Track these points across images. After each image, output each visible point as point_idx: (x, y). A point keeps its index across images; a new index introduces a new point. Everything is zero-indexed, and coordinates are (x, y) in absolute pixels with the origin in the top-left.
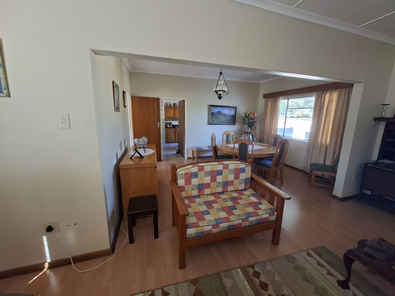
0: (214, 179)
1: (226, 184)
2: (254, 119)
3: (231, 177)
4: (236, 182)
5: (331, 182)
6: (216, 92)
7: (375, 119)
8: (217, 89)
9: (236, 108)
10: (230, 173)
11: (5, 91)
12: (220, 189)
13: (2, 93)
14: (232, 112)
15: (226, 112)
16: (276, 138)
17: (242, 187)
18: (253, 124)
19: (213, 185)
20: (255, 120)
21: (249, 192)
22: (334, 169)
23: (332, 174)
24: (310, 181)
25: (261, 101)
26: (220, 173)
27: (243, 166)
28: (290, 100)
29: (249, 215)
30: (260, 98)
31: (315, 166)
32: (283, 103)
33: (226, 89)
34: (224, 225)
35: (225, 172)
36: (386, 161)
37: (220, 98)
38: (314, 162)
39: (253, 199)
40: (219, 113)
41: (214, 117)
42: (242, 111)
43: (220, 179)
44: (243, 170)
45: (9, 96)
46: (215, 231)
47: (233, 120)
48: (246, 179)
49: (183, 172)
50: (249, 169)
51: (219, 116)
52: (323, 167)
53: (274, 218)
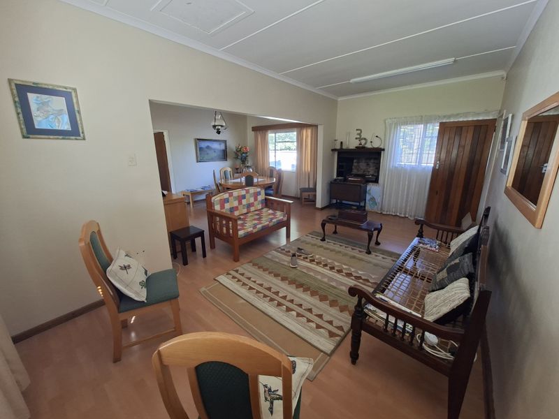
0: (240, 203)
1: (249, 205)
2: (246, 153)
3: (252, 200)
4: (256, 203)
5: (314, 201)
6: (214, 126)
7: (332, 150)
8: (216, 124)
9: (225, 142)
10: (251, 197)
11: (82, 135)
12: (245, 211)
13: (80, 136)
14: (222, 147)
15: (216, 146)
16: (272, 170)
17: (260, 207)
18: (245, 158)
19: (240, 207)
20: (248, 154)
21: (265, 210)
22: (314, 190)
23: (313, 193)
24: (301, 203)
25: (251, 135)
26: (244, 197)
27: (259, 190)
28: (277, 134)
29: (272, 219)
30: (248, 131)
31: (303, 190)
32: (271, 135)
33: (224, 124)
34: (259, 226)
35: (247, 196)
36: (340, 178)
37: (219, 132)
38: (302, 187)
39: (271, 211)
40: (208, 147)
41: (202, 153)
42: (232, 145)
43: (244, 202)
44: (259, 193)
45: (84, 139)
46: (255, 231)
47: (224, 155)
48: (262, 200)
49: (219, 198)
50: (263, 192)
51: (209, 152)
52: (308, 190)
53: (285, 219)
